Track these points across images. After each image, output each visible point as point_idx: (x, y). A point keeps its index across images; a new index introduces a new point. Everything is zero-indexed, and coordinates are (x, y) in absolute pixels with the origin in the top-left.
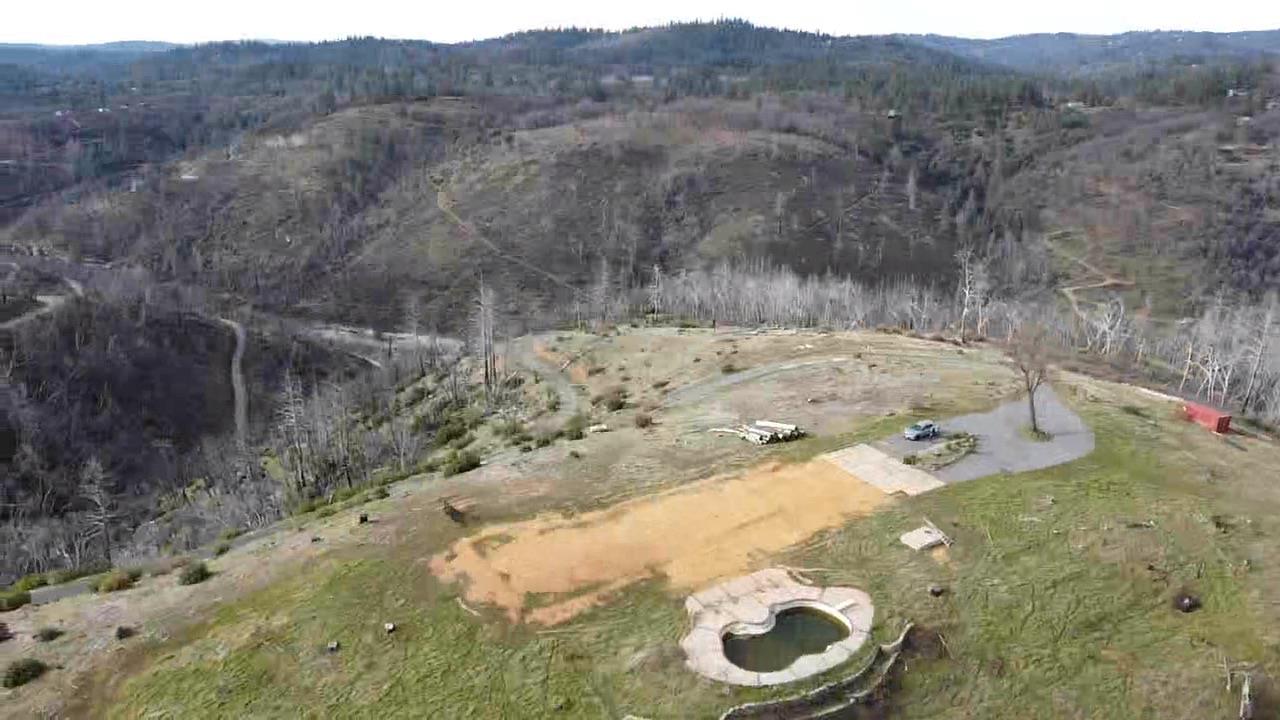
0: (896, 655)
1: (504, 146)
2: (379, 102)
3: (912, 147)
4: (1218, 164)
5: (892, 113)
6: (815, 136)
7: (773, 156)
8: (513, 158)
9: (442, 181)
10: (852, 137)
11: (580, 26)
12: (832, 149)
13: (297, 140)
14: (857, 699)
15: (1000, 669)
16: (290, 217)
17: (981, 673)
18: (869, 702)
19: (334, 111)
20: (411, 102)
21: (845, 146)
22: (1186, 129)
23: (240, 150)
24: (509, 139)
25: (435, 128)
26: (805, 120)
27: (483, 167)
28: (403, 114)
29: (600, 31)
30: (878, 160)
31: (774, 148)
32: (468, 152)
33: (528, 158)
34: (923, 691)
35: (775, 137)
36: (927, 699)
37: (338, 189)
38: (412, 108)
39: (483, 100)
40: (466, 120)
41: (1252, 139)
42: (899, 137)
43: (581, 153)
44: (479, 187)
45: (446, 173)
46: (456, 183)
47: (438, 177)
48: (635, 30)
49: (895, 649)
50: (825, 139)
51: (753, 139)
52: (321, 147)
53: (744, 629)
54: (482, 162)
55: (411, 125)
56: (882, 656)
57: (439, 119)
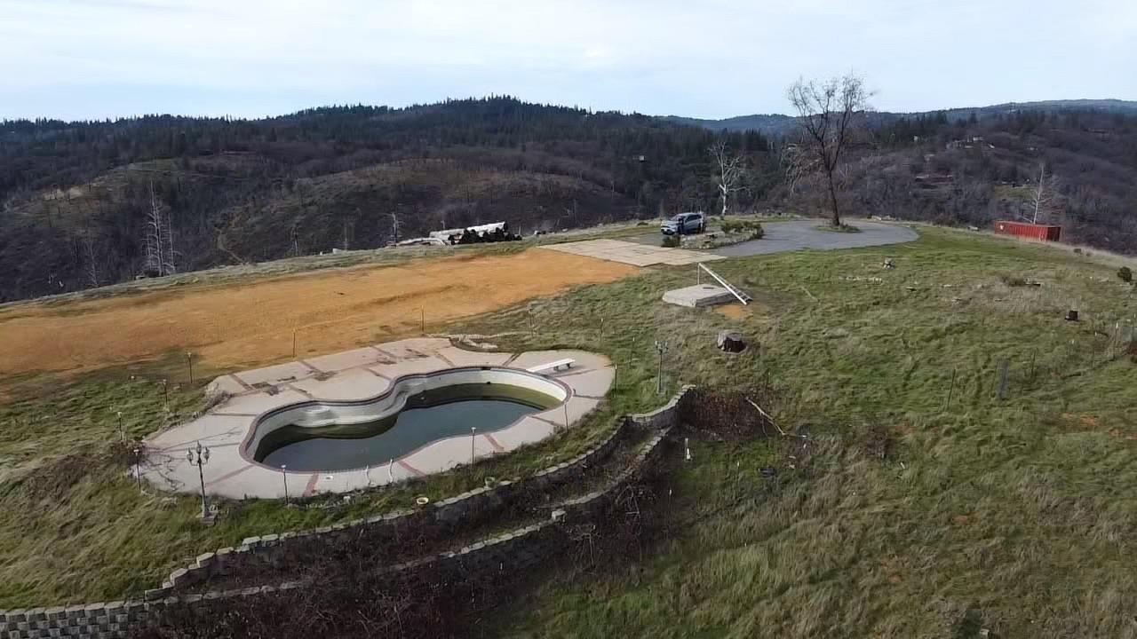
0: (663, 432)
1: (284, 190)
2: (164, 157)
3: (661, 185)
4: (915, 190)
5: (642, 158)
6: (575, 175)
7: (538, 193)
8: (294, 201)
9: (223, 224)
10: (608, 176)
11: (365, 104)
12: (590, 186)
13: (75, 192)
14: (571, 510)
15: (886, 445)
16: (64, 264)
17: (850, 456)
18: (600, 510)
19: (116, 165)
20: (194, 156)
21: (602, 183)
22: (887, 164)
23: (14, 204)
24: (290, 185)
25: (220, 179)
26: (565, 162)
27: (264, 210)
28: (187, 166)
29: (384, 108)
30: (632, 195)
31: (539, 186)
32: (249, 198)
33: (308, 200)
34: (731, 494)
35: (539, 177)
36: (742, 509)
37: (116, 235)
38: (194, 162)
39: (267, 153)
40: (249, 171)
41: (939, 170)
42: (650, 177)
43: (359, 194)
44: (258, 228)
45: (228, 218)
46: (236, 225)
47: (219, 221)
48: (416, 107)
49: (660, 422)
50: (584, 177)
51: (520, 178)
52: (99, 197)
53: (328, 415)
54: (263, 206)
55: (193, 177)
56: (630, 433)
57: (223, 171)
